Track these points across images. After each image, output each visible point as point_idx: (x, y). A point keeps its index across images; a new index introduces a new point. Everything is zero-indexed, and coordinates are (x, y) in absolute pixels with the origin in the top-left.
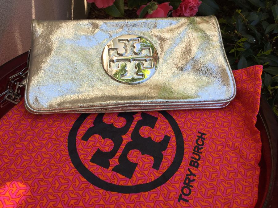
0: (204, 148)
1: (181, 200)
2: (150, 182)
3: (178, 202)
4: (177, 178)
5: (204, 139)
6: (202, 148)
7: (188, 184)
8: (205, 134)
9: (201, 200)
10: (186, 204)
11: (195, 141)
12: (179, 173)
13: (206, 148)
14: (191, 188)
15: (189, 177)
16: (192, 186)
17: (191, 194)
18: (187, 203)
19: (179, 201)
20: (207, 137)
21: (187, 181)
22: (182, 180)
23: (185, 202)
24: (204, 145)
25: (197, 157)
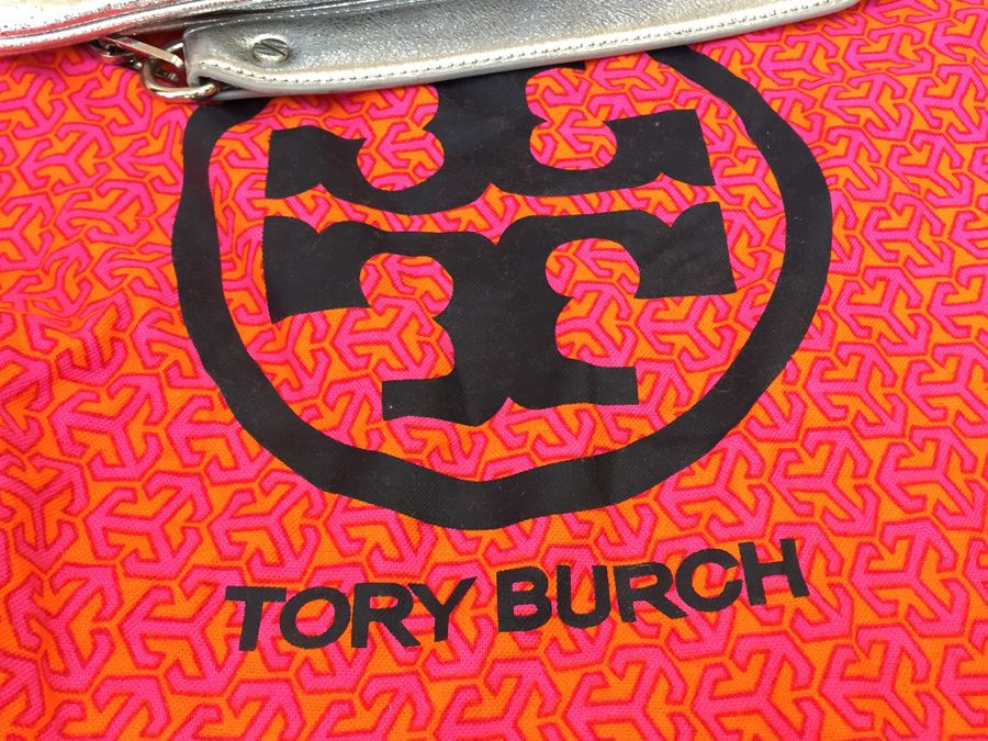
0: (680, 624)
1: (242, 605)
2: (304, 419)
3: (222, 592)
4: (375, 535)
5: (757, 595)
6: (673, 612)
7: (366, 614)
8: (799, 587)
9: (287, 725)
10: (228, 638)
11: (695, 546)
12: (414, 536)
13: (687, 633)
14: (346, 639)
15: (419, 608)
16: (360, 639)
17: (302, 653)
18: (236, 644)
19: (233, 594)
20: (781, 608)
21: (383, 602)
22: (371, 567)
23: (238, 631)
24: (711, 616)
25: (582, 604)
